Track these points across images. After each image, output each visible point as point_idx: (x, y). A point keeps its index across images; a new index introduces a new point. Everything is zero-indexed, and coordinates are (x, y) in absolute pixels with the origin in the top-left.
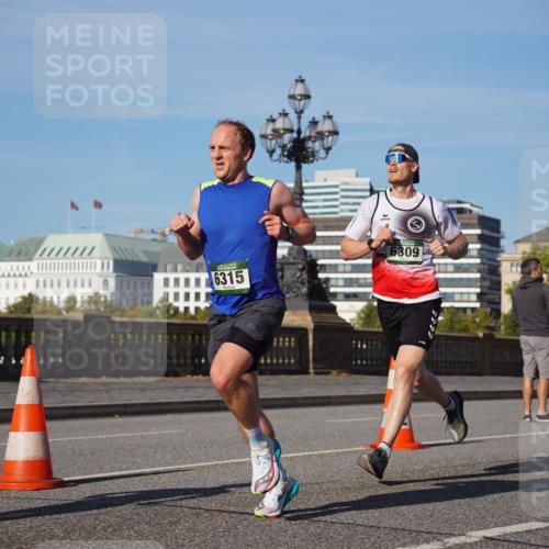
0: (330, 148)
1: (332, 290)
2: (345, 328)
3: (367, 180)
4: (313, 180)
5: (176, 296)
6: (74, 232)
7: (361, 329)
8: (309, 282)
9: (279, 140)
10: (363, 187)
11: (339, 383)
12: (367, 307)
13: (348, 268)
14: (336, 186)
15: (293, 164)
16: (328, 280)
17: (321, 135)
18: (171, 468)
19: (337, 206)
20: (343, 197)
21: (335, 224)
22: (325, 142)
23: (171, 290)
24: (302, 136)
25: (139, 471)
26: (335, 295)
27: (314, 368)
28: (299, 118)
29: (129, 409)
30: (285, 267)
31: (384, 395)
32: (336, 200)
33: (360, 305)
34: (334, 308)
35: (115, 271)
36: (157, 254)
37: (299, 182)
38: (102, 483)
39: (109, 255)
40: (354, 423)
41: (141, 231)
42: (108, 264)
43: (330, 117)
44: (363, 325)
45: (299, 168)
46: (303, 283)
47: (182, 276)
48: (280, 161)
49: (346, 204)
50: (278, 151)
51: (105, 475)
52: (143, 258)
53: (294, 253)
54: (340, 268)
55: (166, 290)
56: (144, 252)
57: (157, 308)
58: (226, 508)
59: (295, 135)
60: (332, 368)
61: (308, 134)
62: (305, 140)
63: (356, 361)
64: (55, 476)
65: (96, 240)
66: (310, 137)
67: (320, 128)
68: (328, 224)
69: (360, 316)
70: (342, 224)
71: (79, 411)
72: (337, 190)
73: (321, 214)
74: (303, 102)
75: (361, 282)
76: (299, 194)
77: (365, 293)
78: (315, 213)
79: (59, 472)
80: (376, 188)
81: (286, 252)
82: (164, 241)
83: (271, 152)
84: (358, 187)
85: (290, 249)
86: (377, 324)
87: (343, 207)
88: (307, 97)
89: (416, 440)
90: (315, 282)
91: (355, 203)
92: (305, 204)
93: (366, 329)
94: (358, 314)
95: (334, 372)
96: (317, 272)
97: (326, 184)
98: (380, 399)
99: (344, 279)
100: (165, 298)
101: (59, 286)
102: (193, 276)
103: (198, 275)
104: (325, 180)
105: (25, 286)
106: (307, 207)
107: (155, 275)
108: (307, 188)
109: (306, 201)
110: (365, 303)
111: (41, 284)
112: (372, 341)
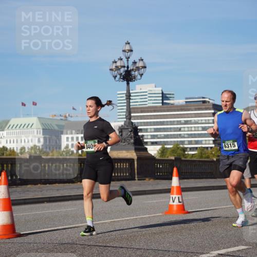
0: (142, 74)
1: (145, 140)
2: (152, 158)
3: (160, 89)
4: (135, 89)
5: (72, 145)
6: (23, 117)
7: (157, 157)
8: (134, 137)
9: (118, 71)
10: (158, 92)
11: (150, 184)
12: (162, 148)
13: (153, 130)
14: (146, 92)
15: (125, 82)
16: (143, 136)
17: (138, 69)
18: (72, 226)
19: (146, 101)
20: (149, 97)
21: (146, 110)
22: (140, 71)
23: (70, 143)
24: (129, 69)
25: (56, 228)
26: (146, 143)
27: (138, 177)
28: (128, 61)
29: (51, 199)
30: (123, 130)
31: (170, 189)
32: (146, 98)
33: (159, 147)
34: (146, 149)
35: (43, 134)
36: (63, 126)
37: (129, 91)
38: (39, 234)
39: (41, 127)
40: (157, 203)
41: (55, 115)
42: (40, 131)
43: (142, 60)
44: (160, 157)
45: (128, 84)
46: (131, 138)
47: (75, 136)
48: (119, 81)
49: (151, 100)
50: (118, 76)
51: (41, 230)
52: (56, 128)
53: (127, 124)
54: (149, 130)
55: (68, 143)
56: (57, 125)
57: (64, 151)
59: (126, 69)
60: (146, 177)
61: (132, 68)
62: (131, 71)
63: (157, 173)
64: (16, 232)
65: (34, 120)
66: (133, 70)
67: (137, 65)
68: (143, 110)
69: (158, 153)
70: (149, 109)
71: (27, 201)
72: (146, 94)
73: (139, 105)
74: (129, 53)
75: (159, 136)
76: (129, 96)
77: (161, 142)
78: (136, 105)
79: (19, 229)
80: (165, 93)
81: (123, 123)
82: (66, 120)
83: (115, 77)
84: (156, 92)
85: (125, 122)
86: (167, 156)
87: (150, 102)
88: (131, 51)
89: (186, 209)
90: (137, 137)
91: (155, 100)
92: (131, 101)
93: (161, 158)
94: (158, 151)
95: (147, 179)
96: (138, 132)
97: (141, 91)
98: (168, 191)
99: (151, 135)
100: (67, 147)
101: (17, 142)
102: (80, 136)
103: (82, 135)
104: (141, 89)
105: (1, 143)
106: (133, 102)
107: (62, 135)
108: (132, 93)
109: (132, 99)
110: (161, 146)
111: (8, 141)
112: (165, 164)
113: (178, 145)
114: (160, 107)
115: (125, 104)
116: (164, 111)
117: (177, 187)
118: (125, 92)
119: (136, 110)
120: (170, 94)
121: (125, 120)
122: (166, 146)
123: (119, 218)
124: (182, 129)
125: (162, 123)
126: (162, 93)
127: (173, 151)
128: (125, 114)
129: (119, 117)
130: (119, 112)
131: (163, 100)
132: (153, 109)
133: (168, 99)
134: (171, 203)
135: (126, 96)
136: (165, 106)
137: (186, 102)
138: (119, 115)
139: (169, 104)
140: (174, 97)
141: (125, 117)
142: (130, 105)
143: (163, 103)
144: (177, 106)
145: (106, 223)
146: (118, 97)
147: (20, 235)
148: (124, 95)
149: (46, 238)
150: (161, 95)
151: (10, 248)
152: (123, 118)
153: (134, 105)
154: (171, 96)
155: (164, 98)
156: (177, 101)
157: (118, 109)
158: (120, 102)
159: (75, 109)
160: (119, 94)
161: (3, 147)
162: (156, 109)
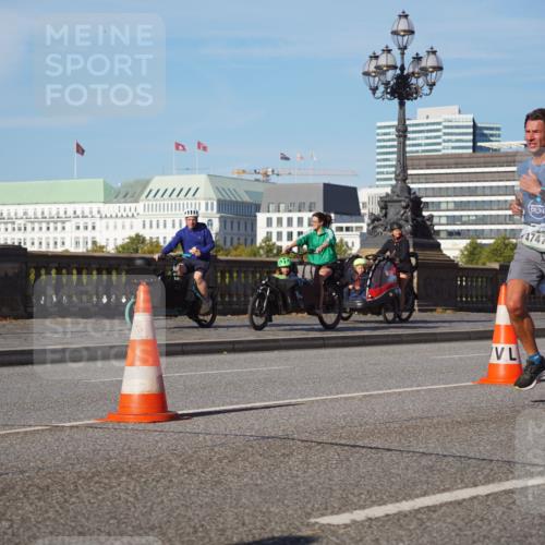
0: (434, 84)
1: (436, 228)
2: (450, 265)
3: (470, 117)
4: (415, 119)
5: (279, 235)
6: (178, 174)
7: (462, 263)
8: (413, 220)
9: (382, 78)
10: (465, 124)
11: (445, 319)
12: (470, 244)
13: (451, 206)
14: (439, 124)
15: (396, 101)
16: (431, 217)
17: (425, 71)
18: (281, 402)
19: (439, 144)
20: (445, 134)
21: (438, 161)
22: (429, 77)
23: (274, 230)
24: (406, 72)
25: (249, 406)
26: (438, 232)
27: (418, 306)
28: (403, 54)
29: (236, 346)
30: (389, 204)
31: (492, 331)
32: (439, 137)
33: (463, 243)
34: (439, 245)
35: (219, 211)
36: (260, 194)
37: (402, 119)
38: (215, 416)
39: (214, 197)
40: (461, 359)
41: (244, 172)
42: (212, 204)
43: (434, 53)
44: (467, 262)
45: (402, 105)
46: (407, 221)
47: (285, 216)
48: (382, 97)
49: (449, 141)
50: (382, 88)
51: (217, 409)
52: (246, 199)
53: (398, 190)
54: (443, 206)
55: (269, 229)
56: (247, 192)
57: (261, 247)
58: (337, 441)
59: (398, 71)
60: (437, 305)
61: (411, 70)
62: (408, 76)
63: (461, 297)
64: (169, 409)
65: (199, 180)
66: (413, 73)
67: (423, 64)
68: (431, 162)
69: (463, 254)
70: (445, 161)
71: (189, 348)
72: (440, 127)
73: (423, 151)
74: (406, 37)
75: (464, 219)
76: (403, 132)
77: (468, 230)
78: (417, 152)
79: (173, 405)
80: (479, 125)
81: (389, 190)
82: (267, 181)
83: (374, 90)
84: (461, 124)
85: (393, 187)
86: (480, 262)
87: (446, 144)
88: (412, 32)
90: (419, 219)
91: (457, 141)
92: (408, 142)
93: (470, 266)
94: (461, 251)
95: (439, 309)
96: (421, 210)
97: (428, 121)
98: (488, 336)
99: (447, 217)
100: (268, 238)
101: (165, 226)
102: (295, 216)
103: (300, 215)
104: (428, 117)
105: (132, 227)
106: (410, 146)
107: (258, 214)
108: (410, 125)
109: (409, 139)
110: (468, 241)
111: (148, 225)
112: (477, 278)
113: (505, 238)
114: (470, 156)
115: (395, 150)
116: (478, 165)
117: (506, 326)
118: (396, 123)
119: (416, 162)
120: (491, 129)
121: (394, 182)
122: (479, 241)
123: (380, 389)
125: (472, 192)
126: (475, 126)
127: (496, 251)
128: (393, 169)
129: (379, 176)
130: (379, 167)
131: (474, 141)
132: (452, 161)
133: (486, 138)
134: (494, 360)
135: (398, 130)
136: (478, 154)
138: (378, 173)
139: (488, 149)
140: (499, 136)
141: (393, 176)
142: (404, 152)
143: (475, 148)
144: (506, 155)
145: (353, 398)
146: (378, 134)
147: (176, 417)
148: (393, 130)
149: (230, 425)
150: (471, 130)
151: (157, 442)
152: (390, 179)
153: (412, 152)
154: (494, 132)
155: (477, 138)
156: (506, 143)
157: (378, 160)
158: (382, 144)
159: (287, 159)
160: (380, 128)
161: (137, 235)
162: (460, 161)
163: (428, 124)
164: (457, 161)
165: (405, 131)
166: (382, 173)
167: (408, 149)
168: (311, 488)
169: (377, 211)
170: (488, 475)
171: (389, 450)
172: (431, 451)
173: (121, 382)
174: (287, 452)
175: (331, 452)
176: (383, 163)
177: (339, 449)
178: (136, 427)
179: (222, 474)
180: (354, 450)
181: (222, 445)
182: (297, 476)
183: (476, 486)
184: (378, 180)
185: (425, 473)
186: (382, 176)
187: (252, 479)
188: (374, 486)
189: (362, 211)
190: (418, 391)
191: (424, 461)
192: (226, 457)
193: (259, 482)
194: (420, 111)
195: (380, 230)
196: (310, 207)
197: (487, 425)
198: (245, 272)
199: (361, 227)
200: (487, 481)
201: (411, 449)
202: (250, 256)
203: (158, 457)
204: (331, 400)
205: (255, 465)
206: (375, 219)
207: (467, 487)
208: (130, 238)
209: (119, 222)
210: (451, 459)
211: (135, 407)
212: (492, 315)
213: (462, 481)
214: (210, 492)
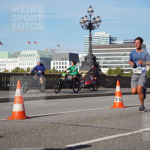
0: (99, 26)
1: (100, 65)
2: (104, 75)
3: (109, 35)
4: (94, 35)
5: (57, 67)
7: (107, 75)
8: (94, 63)
9: (85, 24)
10: (108, 37)
12: (109, 70)
13: (104, 59)
14: (101, 36)
15: (89, 30)
16: (98, 62)
17: (96, 22)
18: (57, 113)
19: (101, 42)
20: (102, 39)
21: (100, 47)
22: (98, 24)
23: (56, 66)
24: (91, 22)
25: (48, 114)
26: (100, 66)
28: (90, 17)
30: (87, 58)
31: (115, 93)
32: (101, 40)
33: (107, 69)
34: (101, 70)
36: (52, 56)
37: (90, 35)
39: (39, 56)
40: (106, 101)
41: (47, 49)
43: (99, 17)
45: (90, 31)
47: (58, 62)
48: (85, 29)
49: (103, 41)
50: (85, 27)
51: (40, 115)
52: (48, 57)
53: (89, 55)
54: (102, 59)
55: (54, 65)
56: (48, 55)
57: (52, 70)
58: (73, 124)
59: (89, 22)
61: (93, 22)
62: (92, 23)
63: (107, 84)
65: (35, 52)
66: (93, 23)
68: (98, 47)
70: (102, 47)
72: (101, 37)
73: (96, 44)
74: (91, 13)
75: (107, 62)
76: (91, 39)
77: (109, 66)
78: (95, 44)
79: (27, 115)
80: (111, 37)
81: (87, 55)
82: (53, 52)
83: (83, 27)
84: (106, 37)
86: (112, 74)
88: (93, 11)
89: (124, 105)
90: (95, 63)
91: (106, 41)
92: (92, 42)
93: (109, 75)
94: (107, 71)
95: (101, 87)
96: (96, 60)
98: (114, 94)
99: (103, 62)
100: (54, 68)
101: (25, 65)
102: (61, 62)
103: (63, 61)
104: (97, 35)
105: (16, 65)
106: (93, 42)
107: (51, 61)
108: (93, 37)
109: (92, 41)
110: (109, 69)
111: (20, 64)
112: (111, 79)
113: (118, 68)
114: (109, 45)
115: (89, 44)
116: (111, 48)
117: (119, 92)
118: (89, 36)
119: (94, 47)
121: (88, 52)
122: (111, 69)
123: (85, 109)
124: (121, 59)
125: (110, 55)
126: (110, 37)
127: (116, 71)
128: (88, 49)
129: (84, 51)
130: (84, 48)
131: (110, 41)
132: (104, 47)
133: (113, 40)
134: (115, 101)
135: (89, 38)
136: (112, 45)
137: (124, 42)
138: (84, 50)
139: (114, 43)
140: (117, 40)
141: (88, 51)
142: (91, 44)
143: (110, 43)
144: (119, 45)
145: (77, 112)
146: (84, 39)
147: (28, 118)
148: (88, 38)
149: (43, 120)
150: (109, 38)
151: (23, 125)
152: (87, 52)
153: (93, 44)
154: (115, 39)
155: (111, 40)
156: (119, 42)
157: (84, 46)
158: (85, 42)
159: (59, 46)
160: (84, 37)
161: (17, 67)
162: (106, 47)
163: (97, 37)
164: (105, 47)
165: (91, 38)
166: (85, 50)
167: (92, 43)
168: (65, 137)
169: (84, 60)
170: (114, 133)
171: (87, 126)
172: (98, 126)
173: (13, 108)
174: (59, 127)
175: (71, 127)
176: (85, 47)
177: (73, 126)
178: (17, 121)
179: (41, 133)
180: (77, 126)
181: (41, 125)
182: (62, 134)
183: (110, 136)
184: (84, 52)
185: (97, 132)
186: (85, 51)
187: (49, 135)
188: (83, 136)
189: (80, 60)
190: (95, 110)
191: (96, 129)
192: (42, 129)
193: (51, 135)
194: (95, 33)
195: (85, 66)
196: (65, 59)
197: (114, 119)
198: (47, 77)
199: (80, 65)
200: (113, 134)
201: (93, 126)
202: (49, 73)
203: (23, 129)
204: (71, 113)
205: (50, 131)
206: (83, 63)
207: (108, 136)
208: (15, 68)
209: (12, 63)
210: (103, 128)
211: (17, 115)
212: (115, 89)
213: (107, 134)
214: (37, 138)
